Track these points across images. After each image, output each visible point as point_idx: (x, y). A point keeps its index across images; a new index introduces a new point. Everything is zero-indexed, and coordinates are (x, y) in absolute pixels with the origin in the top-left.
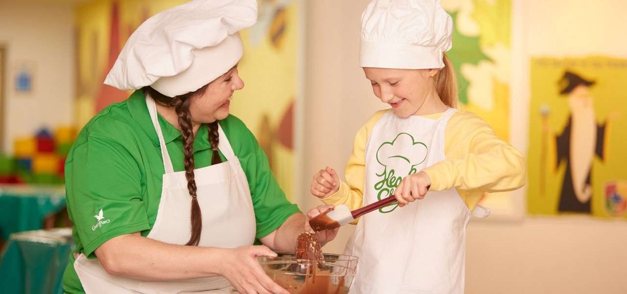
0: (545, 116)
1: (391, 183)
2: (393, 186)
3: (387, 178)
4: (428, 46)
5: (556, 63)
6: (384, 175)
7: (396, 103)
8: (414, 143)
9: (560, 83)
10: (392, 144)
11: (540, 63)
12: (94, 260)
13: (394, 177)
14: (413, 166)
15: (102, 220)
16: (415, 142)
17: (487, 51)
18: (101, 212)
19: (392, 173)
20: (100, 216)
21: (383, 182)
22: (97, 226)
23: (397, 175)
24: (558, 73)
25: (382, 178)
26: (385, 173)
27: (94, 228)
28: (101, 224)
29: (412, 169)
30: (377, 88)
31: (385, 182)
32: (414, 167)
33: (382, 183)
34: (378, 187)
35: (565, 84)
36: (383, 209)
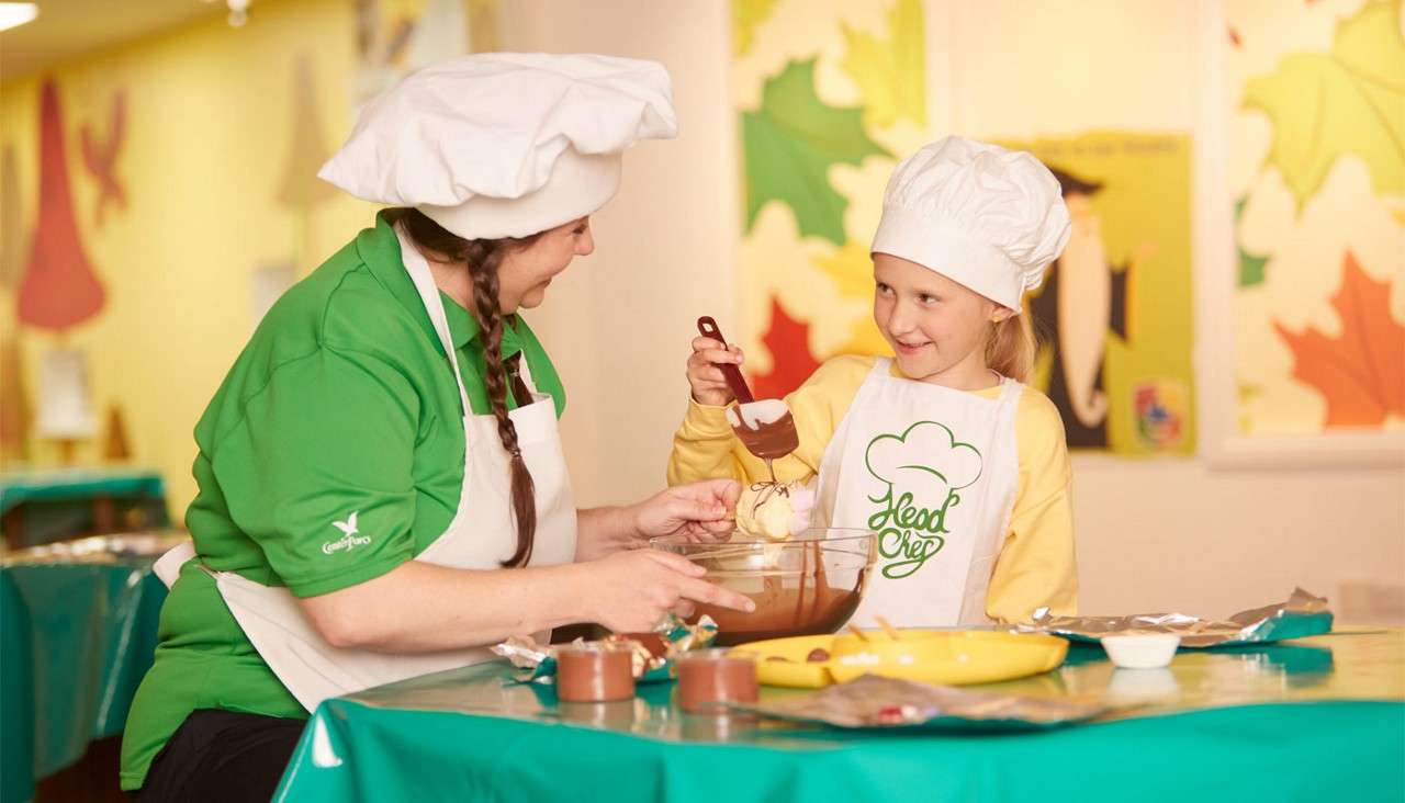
1: (905, 518)
2: (910, 526)
3: (894, 507)
6: (888, 502)
7: (909, 346)
8: (954, 445)
10: (902, 439)
13: (911, 508)
14: (952, 490)
15: (354, 535)
16: (956, 441)
18: (353, 518)
19: (906, 500)
20: (349, 526)
21: (886, 514)
22: (339, 546)
23: (918, 504)
25: (884, 507)
26: (889, 496)
28: (353, 544)
29: (951, 497)
31: (892, 516)
32: (955, 492)
33: (882, 518)
34: (875, 524)
36: (890, 572)
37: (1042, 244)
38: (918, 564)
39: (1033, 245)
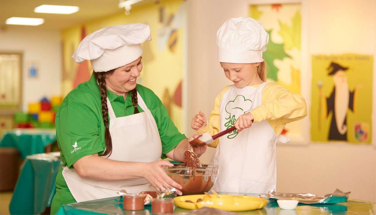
0: (320, 87)
1: (233, 122)
3: (231, 120)
4: (257, 50)
5: (326, 58)
6: (230, 119)
7: (237, 82)
8: (245, 100)
9: (328, 69)
10: (233, 101)
11: (318, 58)
12: (73, 169)
13: (235, 119)
15: (76, 147)
17: (288, 52)
18: (76, 143)
19: (234, 117)
20: (75, 145)
21: (229, 122)
22: (73, 151)
24: (327, 64)
25: (229, 120)
26: (230, 117)
27: (72, 152)
28: (76, 150)
30: (227, 73)
31: (230, 122)
32: (245, 113)
33: (228, 123)
34: (226, 125)
35: (331, 69)
36: (229, 137)
37: (262, 44)
38: (237, 134)
39: (259, 46)
